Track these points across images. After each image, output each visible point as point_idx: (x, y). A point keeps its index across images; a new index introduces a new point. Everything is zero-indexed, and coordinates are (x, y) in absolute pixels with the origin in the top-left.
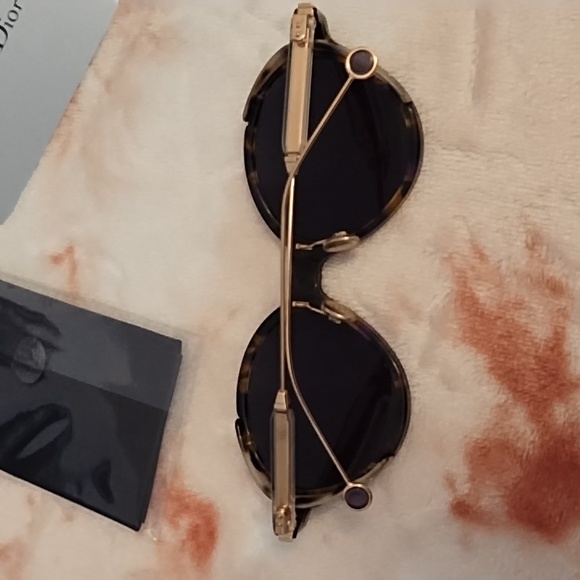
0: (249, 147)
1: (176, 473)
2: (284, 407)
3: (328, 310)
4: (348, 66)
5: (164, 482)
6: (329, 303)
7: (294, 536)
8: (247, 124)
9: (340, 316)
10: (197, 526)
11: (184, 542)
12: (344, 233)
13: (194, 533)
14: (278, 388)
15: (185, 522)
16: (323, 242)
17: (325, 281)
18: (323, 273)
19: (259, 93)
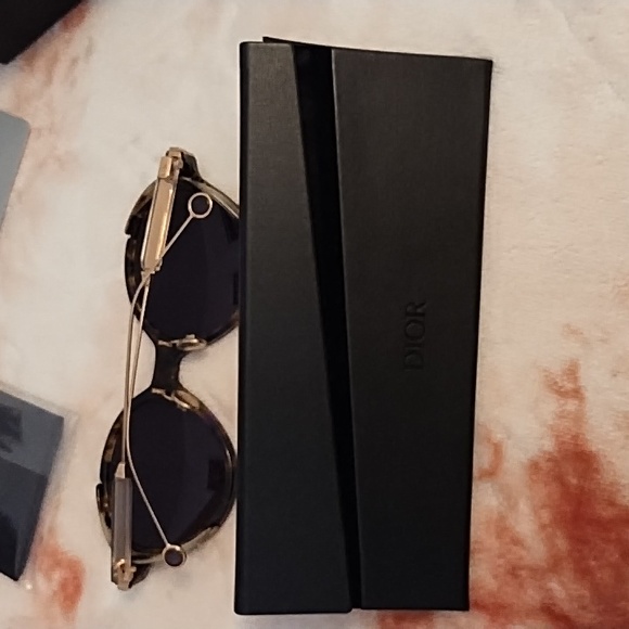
0: (129, 256)
1: (51, 531)
2: (123, 477)
3: (177, 400)
4: (190, 207)
5: (42, 538)
6: (181, 393)
7: (130, 586)
8: (129, 236)
9: (186, 405)
10: (66, 579)
11: (55, 593)
12: (193, 336)
13: (63, 586)
14: (119, 461)
15: (57, 575)
16: (176, 342)
17: (181, 374)
18: (181, 366)
19: (139, 212)
